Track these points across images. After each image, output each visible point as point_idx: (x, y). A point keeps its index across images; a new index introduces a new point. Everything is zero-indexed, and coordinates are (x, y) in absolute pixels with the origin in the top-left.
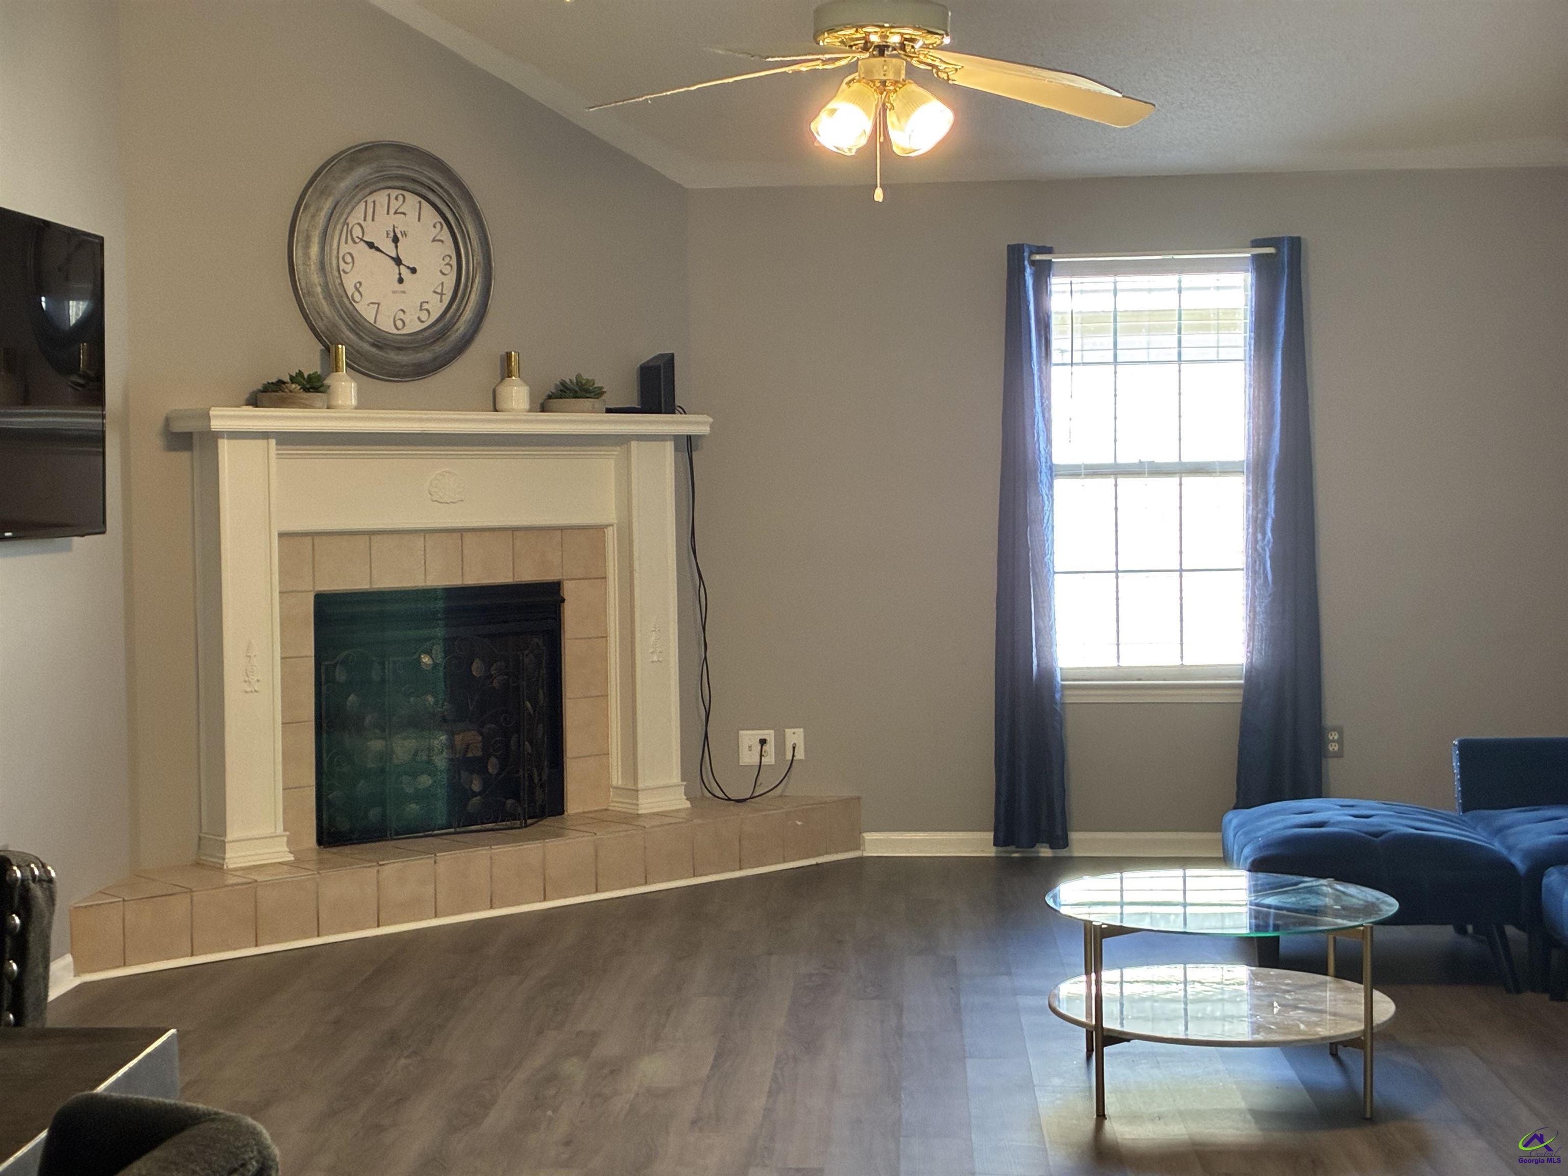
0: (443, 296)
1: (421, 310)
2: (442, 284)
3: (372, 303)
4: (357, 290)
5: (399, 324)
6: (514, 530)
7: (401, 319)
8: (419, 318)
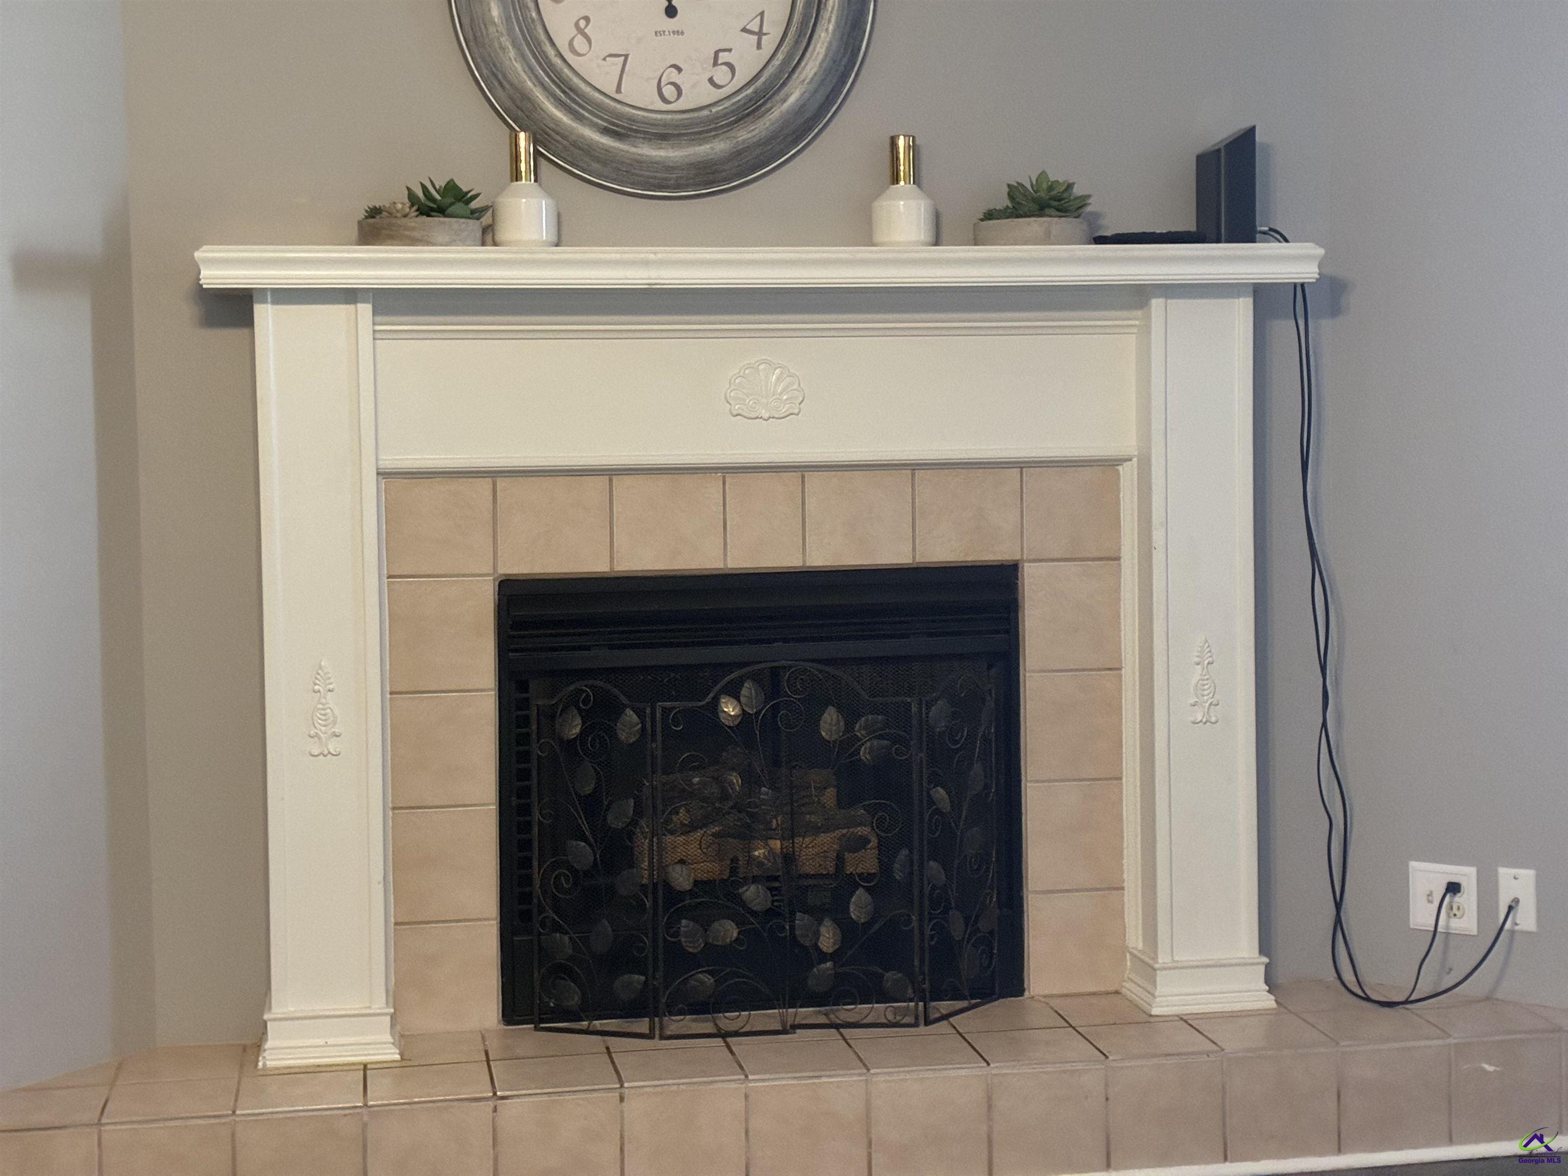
0: (764, 38)
1: (715, 63)
2: (762, 14)
3: (611, 55)
4: (581, 32)
5: (669, 91)
6: (914, 467)
7: (674, 84)
8: (711, 80)
